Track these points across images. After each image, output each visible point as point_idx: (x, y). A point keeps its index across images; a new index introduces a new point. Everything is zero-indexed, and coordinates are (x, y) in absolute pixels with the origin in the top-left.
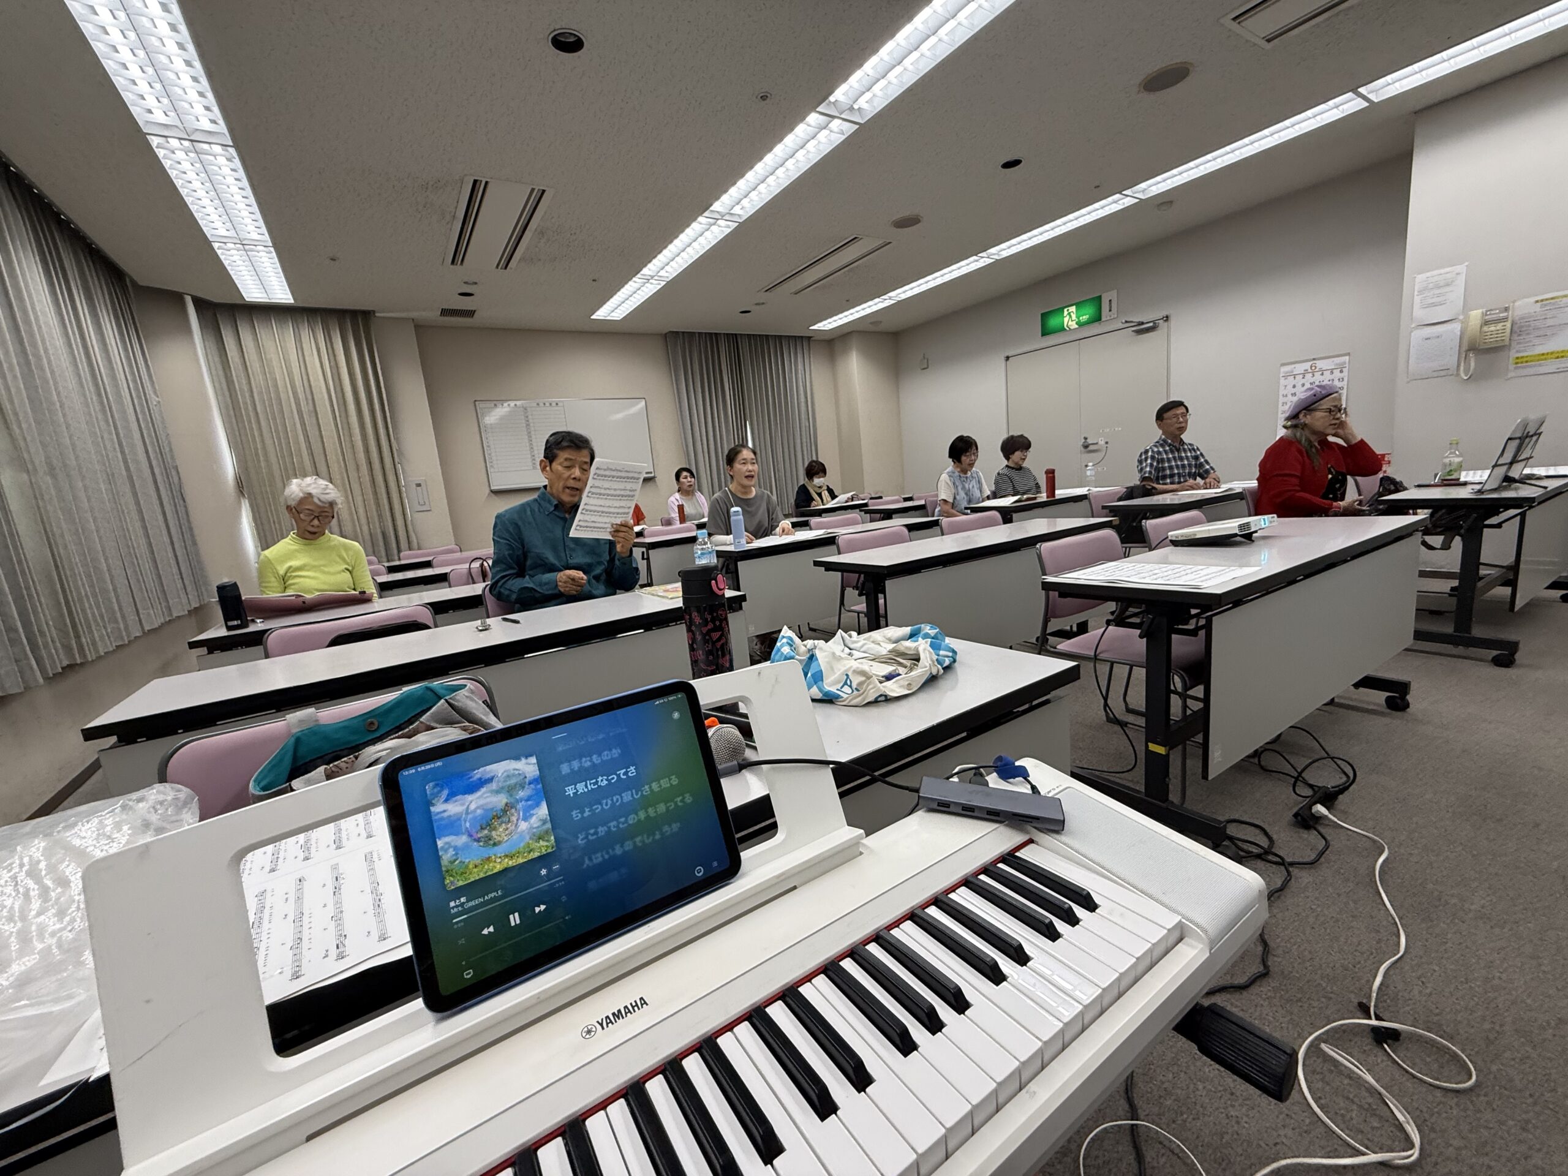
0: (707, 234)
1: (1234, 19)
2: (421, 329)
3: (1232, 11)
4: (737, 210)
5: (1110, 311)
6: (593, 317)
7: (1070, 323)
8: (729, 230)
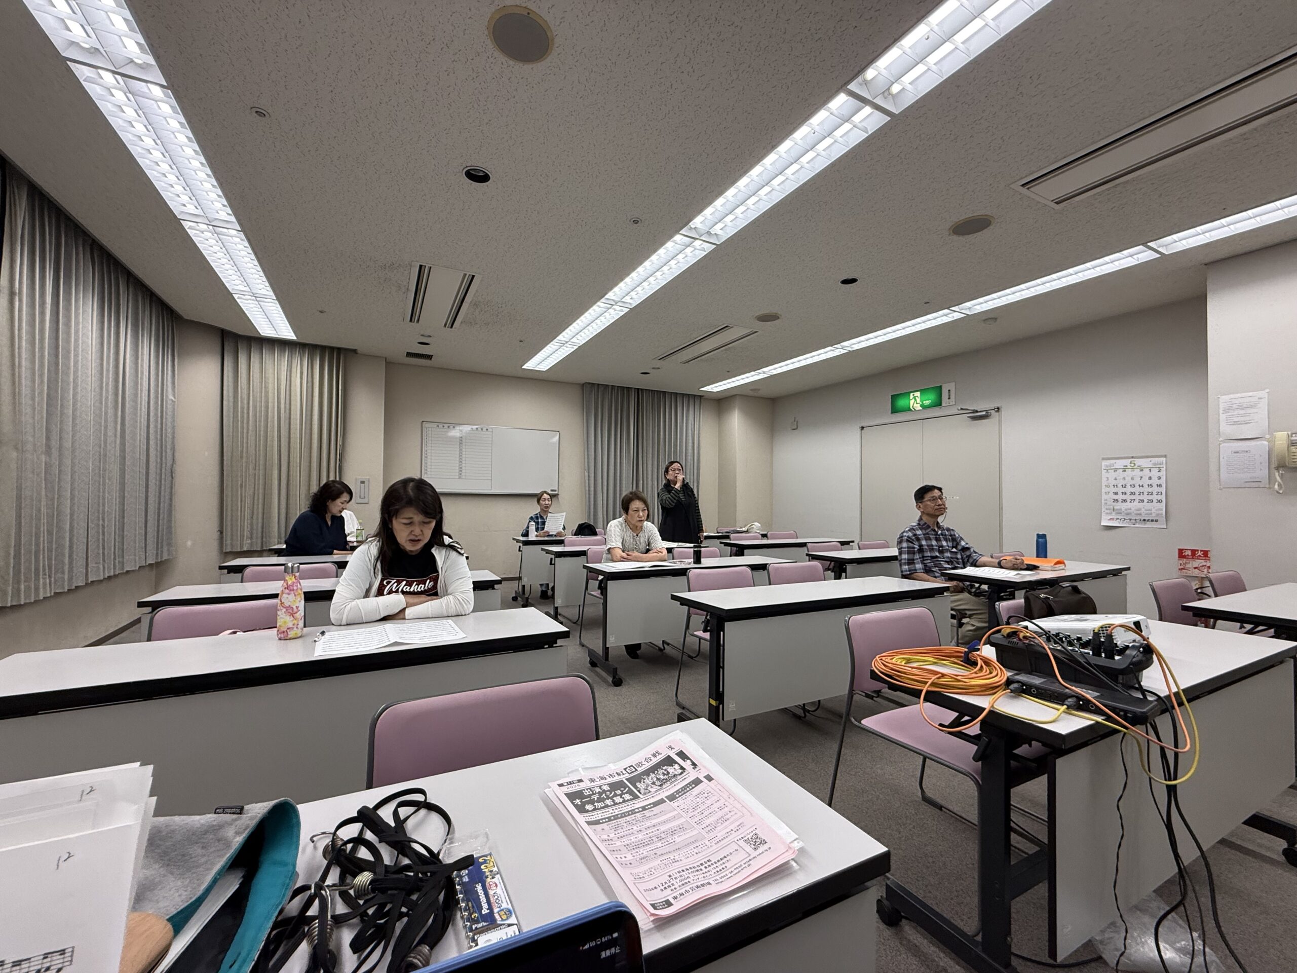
0: (606, 314)
1: (1023, 185)
2: (390, 365)
3: (1022, 178)
4: (627, 299)
5: (949, 398)
6: (523, 367)
7: (915, 405)
8: (622, 314)
